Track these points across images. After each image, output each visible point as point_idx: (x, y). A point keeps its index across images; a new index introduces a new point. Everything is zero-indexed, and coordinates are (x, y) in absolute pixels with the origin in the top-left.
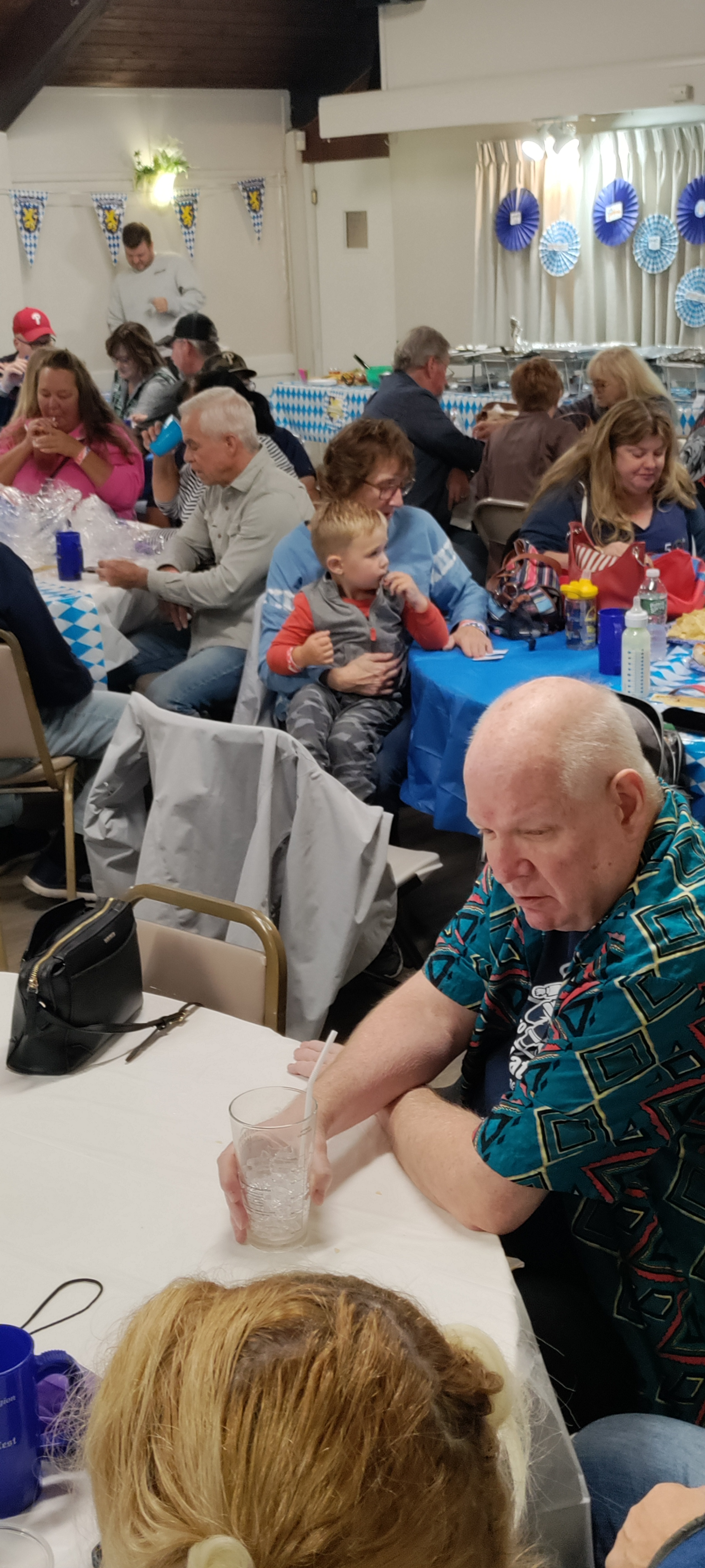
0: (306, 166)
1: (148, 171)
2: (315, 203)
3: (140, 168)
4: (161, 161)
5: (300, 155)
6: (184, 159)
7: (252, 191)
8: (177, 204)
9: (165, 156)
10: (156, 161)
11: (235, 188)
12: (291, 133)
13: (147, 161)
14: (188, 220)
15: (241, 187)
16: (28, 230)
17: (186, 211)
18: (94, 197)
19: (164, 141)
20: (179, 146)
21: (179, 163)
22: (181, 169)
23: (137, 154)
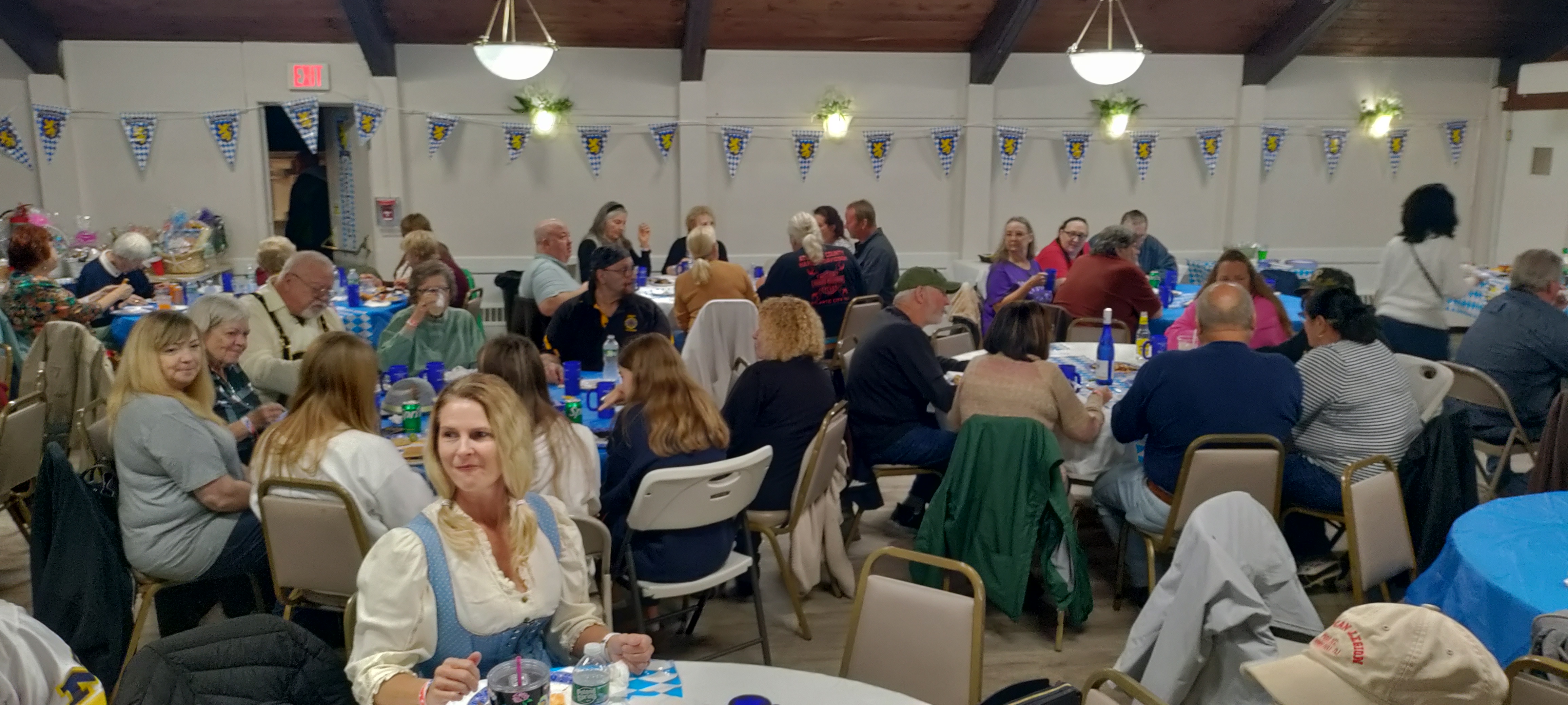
0: (1506, 113)
1: (1371, 114)
2: (1509, 140)
3: (1365, 111)
4: (1381, 107)
5: (1501, 105)
6: (1401, 106)
7: (1455, 129)
8: (1389, 136)
9: (1385, 103)
10: (1378, 107)
11: (1441, 126)
12: (1497, 89)
13: (1370, 106)
14: (1397, 148)
15: (1446, 126)
16: (1270, 150)
17: (1397, 141)
18: (1324, 130)
19: (1387, 93)
20: (1398, 97)
21: (1396, 108)
22: (1397, 112)
23: (1364, 102)
